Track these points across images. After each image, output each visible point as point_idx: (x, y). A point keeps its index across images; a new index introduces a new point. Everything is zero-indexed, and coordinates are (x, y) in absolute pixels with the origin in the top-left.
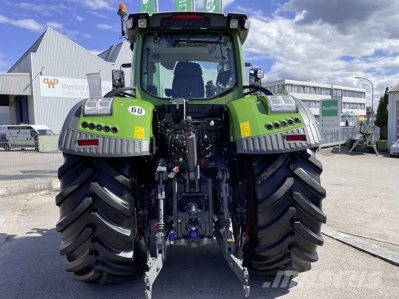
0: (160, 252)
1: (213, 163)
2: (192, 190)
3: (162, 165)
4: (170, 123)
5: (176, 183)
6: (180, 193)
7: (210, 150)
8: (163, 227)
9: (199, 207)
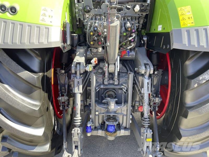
0: (76, 147)
1: (133, 53)
2: (111, 82)
3: (81, 55)
4: (89, 6)
5: (95, 77)
6: (98, 85)
7: (132, 40)
8: (80, 122)
9: (118, 103)
